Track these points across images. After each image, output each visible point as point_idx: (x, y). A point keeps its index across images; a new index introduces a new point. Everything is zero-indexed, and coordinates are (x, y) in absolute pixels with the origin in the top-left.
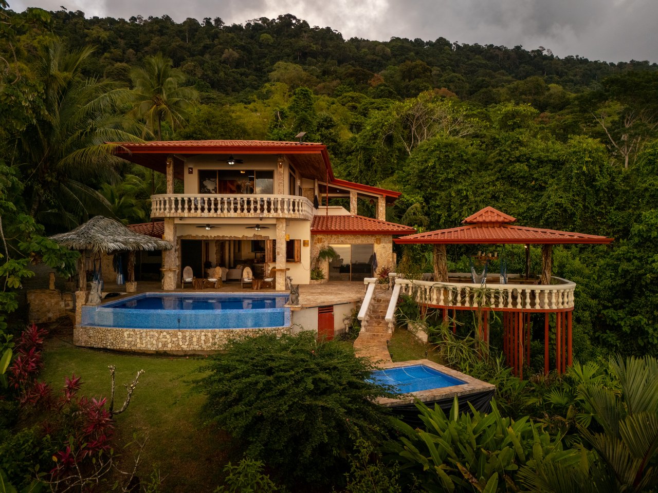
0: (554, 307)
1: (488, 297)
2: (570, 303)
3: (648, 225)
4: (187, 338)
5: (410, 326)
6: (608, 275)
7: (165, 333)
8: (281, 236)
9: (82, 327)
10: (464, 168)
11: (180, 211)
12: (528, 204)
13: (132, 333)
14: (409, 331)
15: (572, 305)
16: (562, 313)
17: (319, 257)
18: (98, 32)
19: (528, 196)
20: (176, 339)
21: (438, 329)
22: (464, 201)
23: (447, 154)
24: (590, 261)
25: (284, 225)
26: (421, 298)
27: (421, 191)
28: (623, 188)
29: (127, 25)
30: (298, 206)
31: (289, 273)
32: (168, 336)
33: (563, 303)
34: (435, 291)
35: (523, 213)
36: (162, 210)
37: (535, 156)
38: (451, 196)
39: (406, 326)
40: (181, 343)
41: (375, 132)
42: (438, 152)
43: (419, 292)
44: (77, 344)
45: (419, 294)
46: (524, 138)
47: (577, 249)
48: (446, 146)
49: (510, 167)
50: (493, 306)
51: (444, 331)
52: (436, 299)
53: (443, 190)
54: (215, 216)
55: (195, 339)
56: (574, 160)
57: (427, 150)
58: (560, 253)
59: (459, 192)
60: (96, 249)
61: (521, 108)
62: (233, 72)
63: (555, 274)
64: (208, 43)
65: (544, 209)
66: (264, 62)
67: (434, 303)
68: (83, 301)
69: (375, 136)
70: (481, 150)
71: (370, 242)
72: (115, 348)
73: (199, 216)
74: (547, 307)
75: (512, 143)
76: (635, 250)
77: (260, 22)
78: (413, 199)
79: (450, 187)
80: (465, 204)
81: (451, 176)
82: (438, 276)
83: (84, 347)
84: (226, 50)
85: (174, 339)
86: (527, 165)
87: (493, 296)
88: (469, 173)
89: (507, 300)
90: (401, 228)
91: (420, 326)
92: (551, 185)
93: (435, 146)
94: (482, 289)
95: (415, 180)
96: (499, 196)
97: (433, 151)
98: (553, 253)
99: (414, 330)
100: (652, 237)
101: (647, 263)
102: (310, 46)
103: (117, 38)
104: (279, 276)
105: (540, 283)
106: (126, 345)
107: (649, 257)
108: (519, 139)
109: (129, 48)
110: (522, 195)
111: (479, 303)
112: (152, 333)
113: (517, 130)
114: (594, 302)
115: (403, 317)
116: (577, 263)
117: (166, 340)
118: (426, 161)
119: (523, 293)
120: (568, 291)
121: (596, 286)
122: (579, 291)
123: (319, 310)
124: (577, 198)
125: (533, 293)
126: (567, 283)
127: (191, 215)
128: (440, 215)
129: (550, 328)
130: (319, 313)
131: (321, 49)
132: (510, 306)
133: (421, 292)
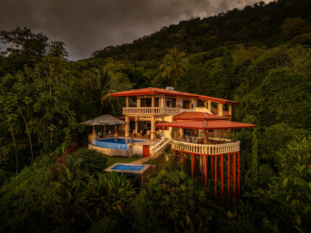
7: (100, 148)
8: (152, 121)
18: (204, 25)
20: (102, 150)
29: (217, 18)
50: (185, 150)
62: (267, 28)
64: (255, 16)
84: (264, 18)
87: (185, 147)
103: (212, 25)
104: (152, 134)
109: (217, 28)
130: (143, 147)
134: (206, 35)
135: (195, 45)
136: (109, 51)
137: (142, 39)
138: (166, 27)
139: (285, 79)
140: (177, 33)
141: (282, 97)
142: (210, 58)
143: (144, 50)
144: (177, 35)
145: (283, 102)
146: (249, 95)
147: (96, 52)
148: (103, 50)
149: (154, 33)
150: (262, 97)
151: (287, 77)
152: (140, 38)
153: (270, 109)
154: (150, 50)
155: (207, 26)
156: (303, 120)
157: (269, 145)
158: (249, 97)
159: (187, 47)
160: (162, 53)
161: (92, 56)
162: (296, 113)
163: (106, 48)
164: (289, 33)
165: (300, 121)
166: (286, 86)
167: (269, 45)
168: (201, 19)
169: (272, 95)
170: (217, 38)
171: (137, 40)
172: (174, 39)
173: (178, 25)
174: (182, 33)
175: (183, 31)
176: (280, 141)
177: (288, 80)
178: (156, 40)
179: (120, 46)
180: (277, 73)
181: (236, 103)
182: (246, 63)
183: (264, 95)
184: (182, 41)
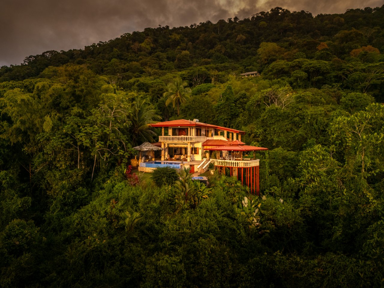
5: (210, 170)
8: (189, 147)
9: (140, 167)
11: (166, 140)
17: (205, 152)
18: (175, 36)
25: (190, 144)
29: (189, 30)
30: (193, 139)
31: (193, 157)
36: (161, 140)
44: (139, 171)
54: (172, 142)
62: (242, 47)
64: (230, 32)
66: (261, 39)
77: (260, 15)
84: (239, 36)
102: (289, 25)
103: (184, 38)
104: (188, 158)
109: (189, 42)
123: (190, 166)
131: (296, 26)
134: (177, 48)
135: (166, 60)
136: (51, 58)
137: (97, 45)
138: (129, 34)
139: (278, 115)
140: (143, 42)
141: (277, 128)
142: (188, 78)
143: (102, 61)
144: (143, 45)
145: (278, 132)
146: (251, 126)
147: (30, 57)
148: (41, 56)
149: (113, 39)
150: (261, 127)
151: (279, 113)
152: (94, 44)
153: (268, 137)
154: (110, 61)
155: (178, 38)
156: (291, 146)
157: (273, 163)
158: (252, 127)
159: (157, 62)
160: (128, 66)
161: (25, 62)
162: (286, 140)
163: (45, 53)
164: (266, 58)
165: (289, 146)
166: (279, 120)
167: (245, 67)
168: (170, 28)
169: (269, 127)
170: (190, 53)
171: (90, 46)
172: (140, 50)
173: (143, 32)
174: (148, 43)
175: (149, 40)
176: (280, 159)
177: (280, 116)
178: (116, 48)
179: (66, 51)
180: (272, 110)
181: (244, 133)
182: (243, 96)
183: (263, 127)
184: (150, 54)
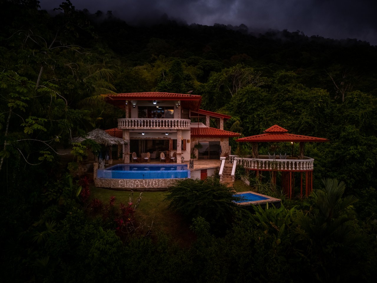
0: (305, 169)
1: (276, 165)
2: (311, 167)
3: (348, 133)
4: (147, 183)
5: (242, 178)
6: (330, 156)
7: (137, 181)
8: (179, 138)
9: (99, 179)
10: (260, 103)
11: (133, 126)
12: (292, 121)
13: (123, 181)
14: (241, 180)
15: (312, 168)
16: (308, 172)
17: (194, 148)
19: (292, 118)
20: (142, 183)
21: (254, 179)
22: (261, 120)
23: (252, 96)
24: (322, 150)
25: (181, 133)
26: (246, 166)
27: (239, 114)
28: (337, 114)
30: (187, 124)
31: (182, 155)
32: (139, 182)
33: (308, 168)
34: (253, 163)
35: (290, 126)
36: (124, 126)
37: (296, 97)
38: (254, 117)
39: (240, 178)
40: (144, 185)
41: (215, 84)
42: (248, 95)
43: (245, 163)
44: (97, 186)
45: (245, 164)
46: (290, 88)
47: (315, 144)
48: (252, 92)
49: (283, 103)
50: (279, 169)
51: (257, 180)
52: (253, 166)
53: (250, 114)
54: (150, 129)
55: (150, 183)
56: (314, 101)
57: (242, 93)
58: (307, 146)
59: (258, 115)
60: (106, 144)
61: (289, 73)
63: (305, 155)
65: (300, 124)
67: (253, 168)
68: (97, 167)
69: (215, 86)
70: (269, 94)
71: (218, 141)
72: (115, 187)
73: (142, 128)
74: (302, 169)
75: (284, 91)
76: (342, 145)
78: (235, 119)
79: (253, 113)
80: (261, 121)
81: (254, 107)
82: (254, 156)
83: (100, 187)
85: (141, 183)
86: (292, 102)
87: (278, 164)
88: (263, 106)
89: (284, 166)
90: (234, 134)
91: (247, 178)
92: (303, 112)
93: (246, 92)
94: (274, 162)
95: (236, 109)
96: (278, 117)
97: (245, 94)
98: (304, 146)
99: (244, 180)
100: (350, 138)
101: (347, 151)
104: (178, 156)
105: (299, 159)
106: (120, 186)
107: (348, 148)
108: (287, 88)
110: (289, 117)
111: (272, 168)
112: (131, 181)
113: (287, 84)
114: (323, 169)
115: (239, 174)
116: (315, 150)
117: (138, 184)
118: (241, 99)
119: (292, 163)
120: (311, 162)
121: (324, 161)
122: (316, 164)
123: (201, 171)
124: (315, 119)
125: (296, 163)
126: (310, 159)
127: (138, 128)
128: (248, 127)
129: (303, 180)
130: (201, 173)
132: (286, 169)
133: (246, 163)
